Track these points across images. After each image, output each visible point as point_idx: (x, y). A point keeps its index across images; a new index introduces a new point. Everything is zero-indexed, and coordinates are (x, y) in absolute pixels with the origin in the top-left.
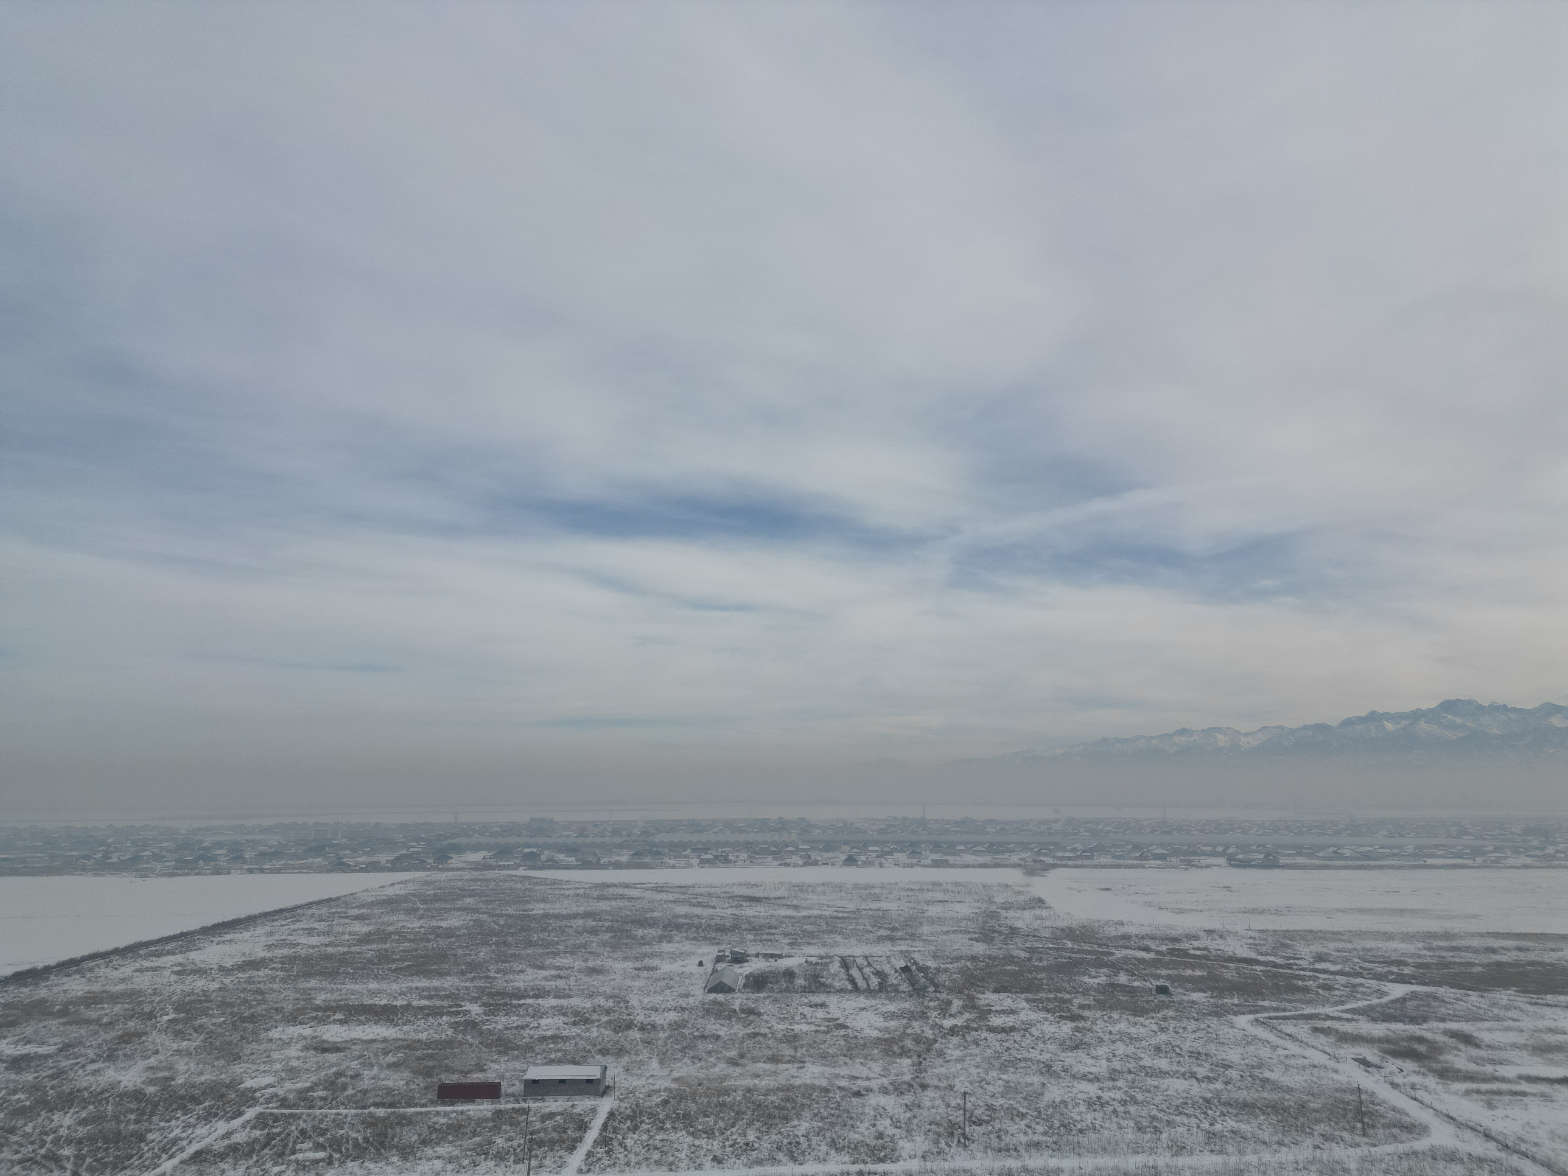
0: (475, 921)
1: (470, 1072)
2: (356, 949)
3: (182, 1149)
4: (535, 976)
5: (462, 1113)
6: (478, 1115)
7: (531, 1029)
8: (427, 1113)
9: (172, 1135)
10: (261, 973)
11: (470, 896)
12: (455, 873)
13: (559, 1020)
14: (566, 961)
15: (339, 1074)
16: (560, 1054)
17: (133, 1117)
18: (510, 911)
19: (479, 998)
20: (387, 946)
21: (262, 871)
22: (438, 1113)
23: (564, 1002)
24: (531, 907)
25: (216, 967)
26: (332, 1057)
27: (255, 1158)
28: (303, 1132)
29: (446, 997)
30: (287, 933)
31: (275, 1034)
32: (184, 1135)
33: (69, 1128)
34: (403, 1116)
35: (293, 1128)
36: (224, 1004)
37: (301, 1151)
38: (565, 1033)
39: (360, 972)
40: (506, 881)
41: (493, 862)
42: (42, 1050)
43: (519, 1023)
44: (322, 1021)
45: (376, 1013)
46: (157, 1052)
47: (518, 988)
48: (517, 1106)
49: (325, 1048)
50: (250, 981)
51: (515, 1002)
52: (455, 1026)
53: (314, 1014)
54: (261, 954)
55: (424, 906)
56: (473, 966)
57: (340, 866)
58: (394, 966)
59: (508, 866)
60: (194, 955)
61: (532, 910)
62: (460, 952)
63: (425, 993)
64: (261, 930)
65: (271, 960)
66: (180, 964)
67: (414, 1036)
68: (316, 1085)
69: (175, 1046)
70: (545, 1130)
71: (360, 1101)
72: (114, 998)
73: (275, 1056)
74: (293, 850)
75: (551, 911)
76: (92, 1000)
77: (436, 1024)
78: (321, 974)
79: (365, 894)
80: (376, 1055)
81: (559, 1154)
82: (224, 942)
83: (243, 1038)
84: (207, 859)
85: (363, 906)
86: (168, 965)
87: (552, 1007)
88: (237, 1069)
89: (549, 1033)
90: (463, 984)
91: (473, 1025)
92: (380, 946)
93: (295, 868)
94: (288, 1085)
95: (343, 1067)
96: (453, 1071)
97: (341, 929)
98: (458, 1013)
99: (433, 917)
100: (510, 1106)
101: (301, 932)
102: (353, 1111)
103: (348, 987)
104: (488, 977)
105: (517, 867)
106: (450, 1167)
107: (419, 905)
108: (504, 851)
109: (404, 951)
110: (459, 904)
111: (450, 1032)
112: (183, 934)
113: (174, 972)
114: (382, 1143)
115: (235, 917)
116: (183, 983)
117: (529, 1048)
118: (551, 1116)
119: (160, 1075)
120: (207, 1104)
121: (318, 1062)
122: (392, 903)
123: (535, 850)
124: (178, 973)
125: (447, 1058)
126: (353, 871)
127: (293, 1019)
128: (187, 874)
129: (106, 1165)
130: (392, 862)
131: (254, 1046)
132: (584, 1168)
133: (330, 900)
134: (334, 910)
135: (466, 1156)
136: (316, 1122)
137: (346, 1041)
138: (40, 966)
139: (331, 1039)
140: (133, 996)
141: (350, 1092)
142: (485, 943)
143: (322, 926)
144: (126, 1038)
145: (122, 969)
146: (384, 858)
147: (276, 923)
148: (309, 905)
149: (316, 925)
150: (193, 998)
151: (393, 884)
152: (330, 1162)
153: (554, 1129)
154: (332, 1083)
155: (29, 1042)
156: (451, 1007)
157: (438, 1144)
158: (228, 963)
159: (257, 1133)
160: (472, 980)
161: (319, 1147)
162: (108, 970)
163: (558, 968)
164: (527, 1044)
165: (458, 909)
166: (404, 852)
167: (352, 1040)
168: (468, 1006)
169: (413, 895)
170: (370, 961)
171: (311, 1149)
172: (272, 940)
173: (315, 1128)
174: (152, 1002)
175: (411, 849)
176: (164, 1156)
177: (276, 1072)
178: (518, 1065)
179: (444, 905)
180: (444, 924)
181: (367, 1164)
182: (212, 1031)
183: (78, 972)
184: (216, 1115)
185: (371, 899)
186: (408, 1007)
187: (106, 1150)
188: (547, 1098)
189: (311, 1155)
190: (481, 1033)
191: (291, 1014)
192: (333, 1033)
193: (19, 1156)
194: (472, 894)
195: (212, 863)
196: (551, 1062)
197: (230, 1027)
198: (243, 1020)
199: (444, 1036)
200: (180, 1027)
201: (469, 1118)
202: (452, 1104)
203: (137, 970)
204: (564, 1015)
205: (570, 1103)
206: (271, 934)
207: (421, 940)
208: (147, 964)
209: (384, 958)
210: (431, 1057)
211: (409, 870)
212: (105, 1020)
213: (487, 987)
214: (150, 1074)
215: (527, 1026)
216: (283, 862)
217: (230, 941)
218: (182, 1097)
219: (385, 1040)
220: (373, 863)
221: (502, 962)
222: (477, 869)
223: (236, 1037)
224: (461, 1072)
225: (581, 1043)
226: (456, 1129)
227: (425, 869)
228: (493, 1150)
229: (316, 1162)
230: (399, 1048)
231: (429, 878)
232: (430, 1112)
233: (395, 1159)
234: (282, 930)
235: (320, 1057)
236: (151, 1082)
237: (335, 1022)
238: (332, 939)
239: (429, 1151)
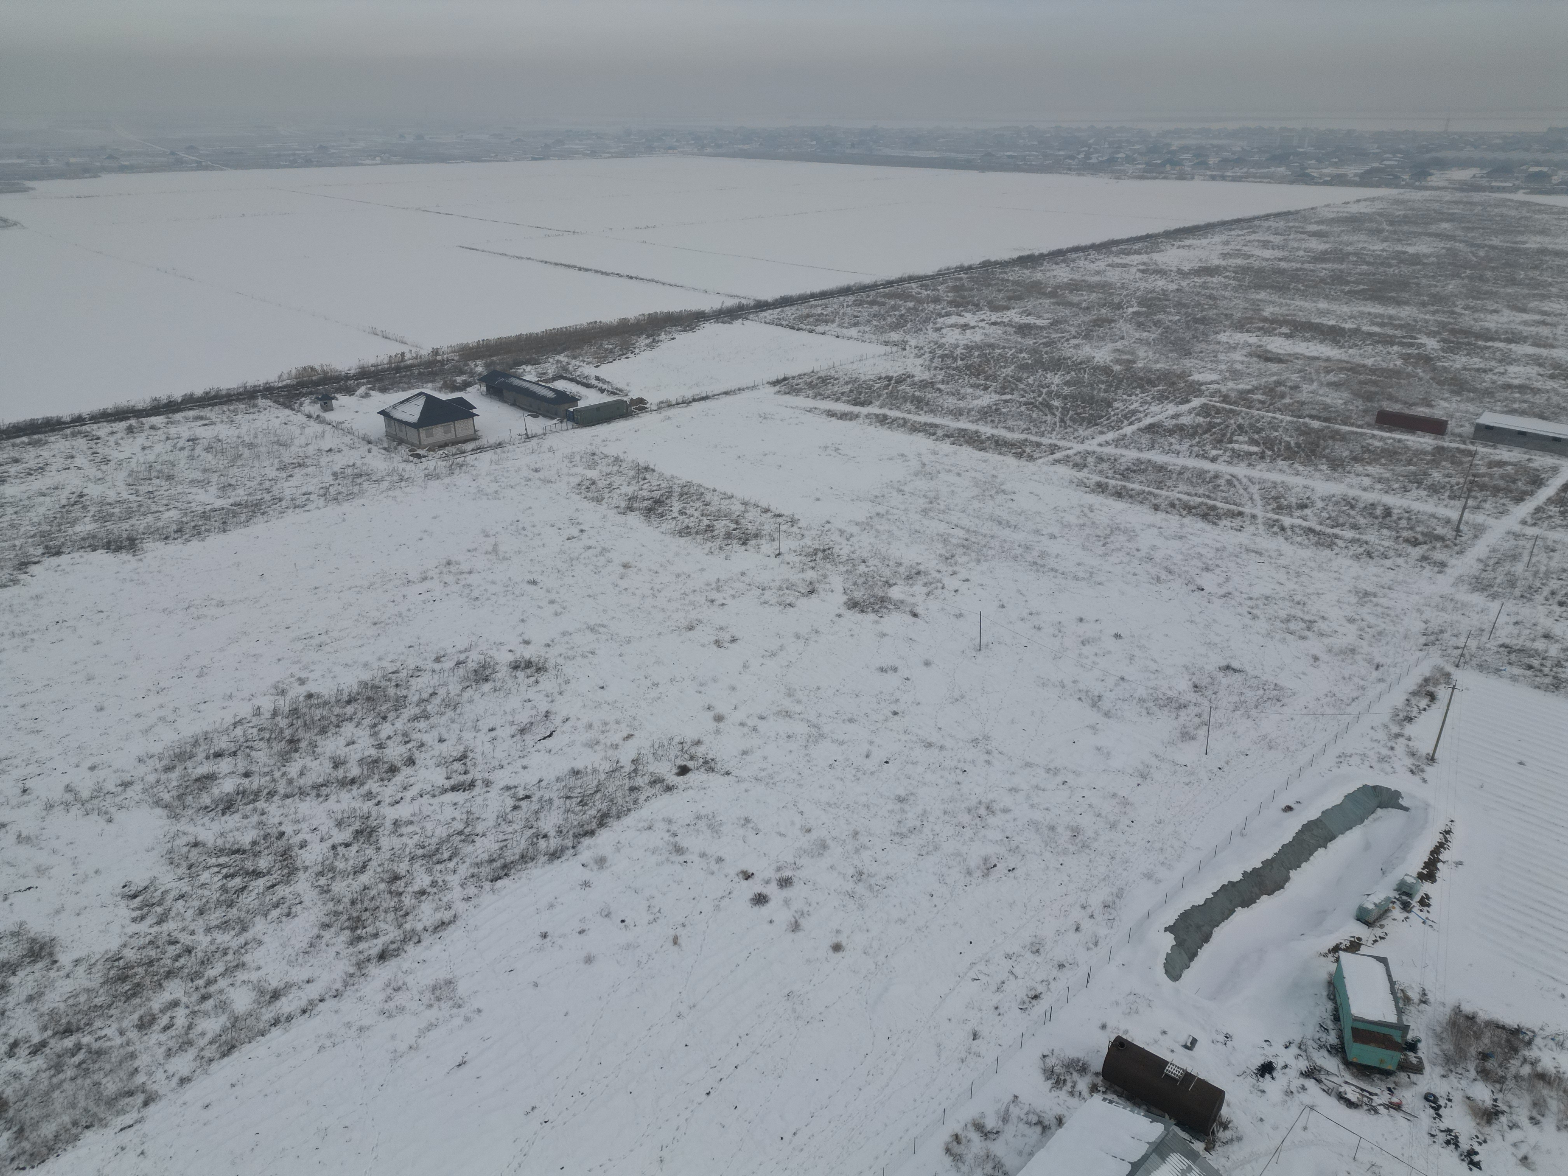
0: (1448, 249)
1: (1412, 405)
2: (1311, 266)
3: (1140, 420)
4: (1512, 318)
5: (1400, 441)
6: (1418, 446)
7: (1495, 374)
8: (1362, 434)
9: (1132, 407)
10: (1215, 280)
11: (1448, 221)
12: (1433, 192)
13: (1533, 371)
14: (1558, 306)
15: (1279, 383)
16: (1525, 406)
17: (1103, 387)
18: (1496, 241)
19: (1439, 333)
20: (1343, 267)
21: (1223, 178)
22: (1374, 436)
23: (1544, 352)
24: (1525, 238)
25: (1175, 269)
26: (1274, 367)
27: (1197, 440)
28: (1240, 427)
29: (1401, 327)
30: (1242, 243)
31: (1223, 337)
32: (1141, 409)
33: (1058, 385)
34: (1337, 432)
35: (1232, 422)
36: (1179, 305)
37: (1237, 442)
38: (1538, 385)
39: (1311, 290)
40: (1497, 206)
41: (1484, 182)
42: (1039, 322)
43: (1482, 366)
44: (1268, 332)
45: (1322, 332)
46: (1122, 338)
47: (1488, 329)
48: (1462, 446)
49: (1267, 357)
50: (1204, 286)
51: (1480, 343)
52: (1406, 358)
53: (1261, 325)
54: (1216, 262)
55: (1391, 228)
56: (1438, 299)
57: (1303, 178)
58: (1347, 288)
59: (1504, 188)
60: (1156, 256)
61: (1526, 242)
62: (1424, 282)
63: (1378, 320)
64: (1217, 238)
65: (1225, 268)
66: (1144, 264)
67: (1358, 360)
68: (1257, 388)
69: (1137, 335)
70: (1491, 476)
71: (1297, 410)
72: (1091, 288)
73: (1221, 357)
74: (1256, 158)
75: (1550, 247)
76: (1074, 286)
77: (1385, 352)
78: (1272, 287)
79: (1327, 209)
80: (1318, 372)
81: (1502, 501)
82: (1183, 247)
83: (1194, 337)
84: (1174, 163)
85: (1321, 222)
86: (1135, 263)
87: (1526, 355)
88: (1188, 363)
89: (1516, 382)
90: (1422, 316)
91: (1427, 360)
92: (1336, 266)
93: (1255, 177)
94: (1230, 384)
95: (1283, 378)
96: (1397, 401)
97: (1296, 245)
98: (1411, 345)
99: (1399, 240)
100: (1454, 445)
101: (1256, 244)
102: (1289, 418)
103: (1298, 303)
104: (1453, 313)
105: (1515, 189)
106: (1379, 486)
107: (1385, 226)
108: (1502, 170)
109: (1360, 274)
110: (1433, 228)
111: (1399, 363)
112: (1148, 237)
113: (1139, 270)
114: (1313, 452)
115: (1196, 223)
116: (1146, 281)
117: (1488, 393)
118: (1501, 464)
119: (1125, 357)
120: (1161, 388)
121: (1259, 369)
122: (1354, 222)
123: (1545, 169)
124: (1143, 271)
125: (1391, 387)
126: (1316, 184)
127: (1241, 326)
128: (1155, 178)
129: (1083, 419)
130: (1362, 176)
131: (1204, 345)
132: (1529, 520)
133: (1289, 213)
134: (1291, 224)
135: (1397, 481)
136: (1253, 421)
137: (1289, 355)
138: (1037, 253)
139: (1274, 350)
140: (1104, 287)
141: (1287, 400)
142: (1458, 276)
143: (1277, 240)
144: (1099, 322)
145: (1098, 263)
146: (1352, 171)
147: (1232, 233)
148: (1267, 217)
149: (1271, 238)
150: (1154, 295)
151: (1358, 201)
152: (1262, 457)
153: (1502, 477)
154: (1272, 390)
155: (1029, 314)
156: (1404, 337)
157: (1369, 463)
158: (1186, 268)
159: (1200, 420)
160: (1434, 313)
161: (1253, 442)
162: (1087, 262)
163: (1544, 313)
164: (1487, 389)
165: (1430, 235)
166: (1376, 165)
167: (1295, 354)
168: (1424, 339)
169: (1380, 214)
170: (1322, 280)
171: (1246, 443)
172: (1227, 249)
173: (1251, 426)
174: (1120, 295)
175: (1386, 162)
176: (1126, 422)
177: (1221, 371)
178: (1471, 408)
179: (1414, 229)
180: (1411, 250)
181: (1296, 465)
182: (1168, 327)
183: (1064, 261)
184: (1167, 398)
185: (1332, 215)
186: (1356, 331)
187: (1084, 408)
188: (1499, 446)
189: (1246, 447)
190: (1434, 369)
191: (1239, 322)
192: (1277, 344)
193: (1024, 399)
194: (1451, 218)
195: (1178, 168)
196: (1512, 412)
197: (1184, 325)
198: (1196, 321)
199: (1391, 366)
200: (1142, 319)
201: (1407, 448)
202: (1390, 431)
203: (1109, 265)
204: (1540, 365)
205: (1527, 457)
206: (1227, 243)
207: (1382, 264)
208: (1117, 260)
209: (1338, 279)
210: (1375, 383)
211: (1378, 186)
212: (1084, 305)
213: (1450, 323)
214: (1116, 355)
215: (1491, 370)
216: (1245, 170)
217: (1189, 246)
218: (1141, 379)
219: (1328, 360)
220: (1339, 176)
221: (1474, 298)
222: (1461, 190)
223: (1188, 335)
224: (1405, 403)
225: (1555, 399)
226: (1391, 455)
227: (1397, 186)
228: (1429, 481)
229: (1251, 454)
230: (1341, 369)
231: (1401, 197)
232: (1365, 434)
233: (1324, 467)
234: (1238, 240)
235: (1262, 365)
236: (1118, 362)
237: (1280, 335)
238: (1286, 254)
239: (1359, 468)
